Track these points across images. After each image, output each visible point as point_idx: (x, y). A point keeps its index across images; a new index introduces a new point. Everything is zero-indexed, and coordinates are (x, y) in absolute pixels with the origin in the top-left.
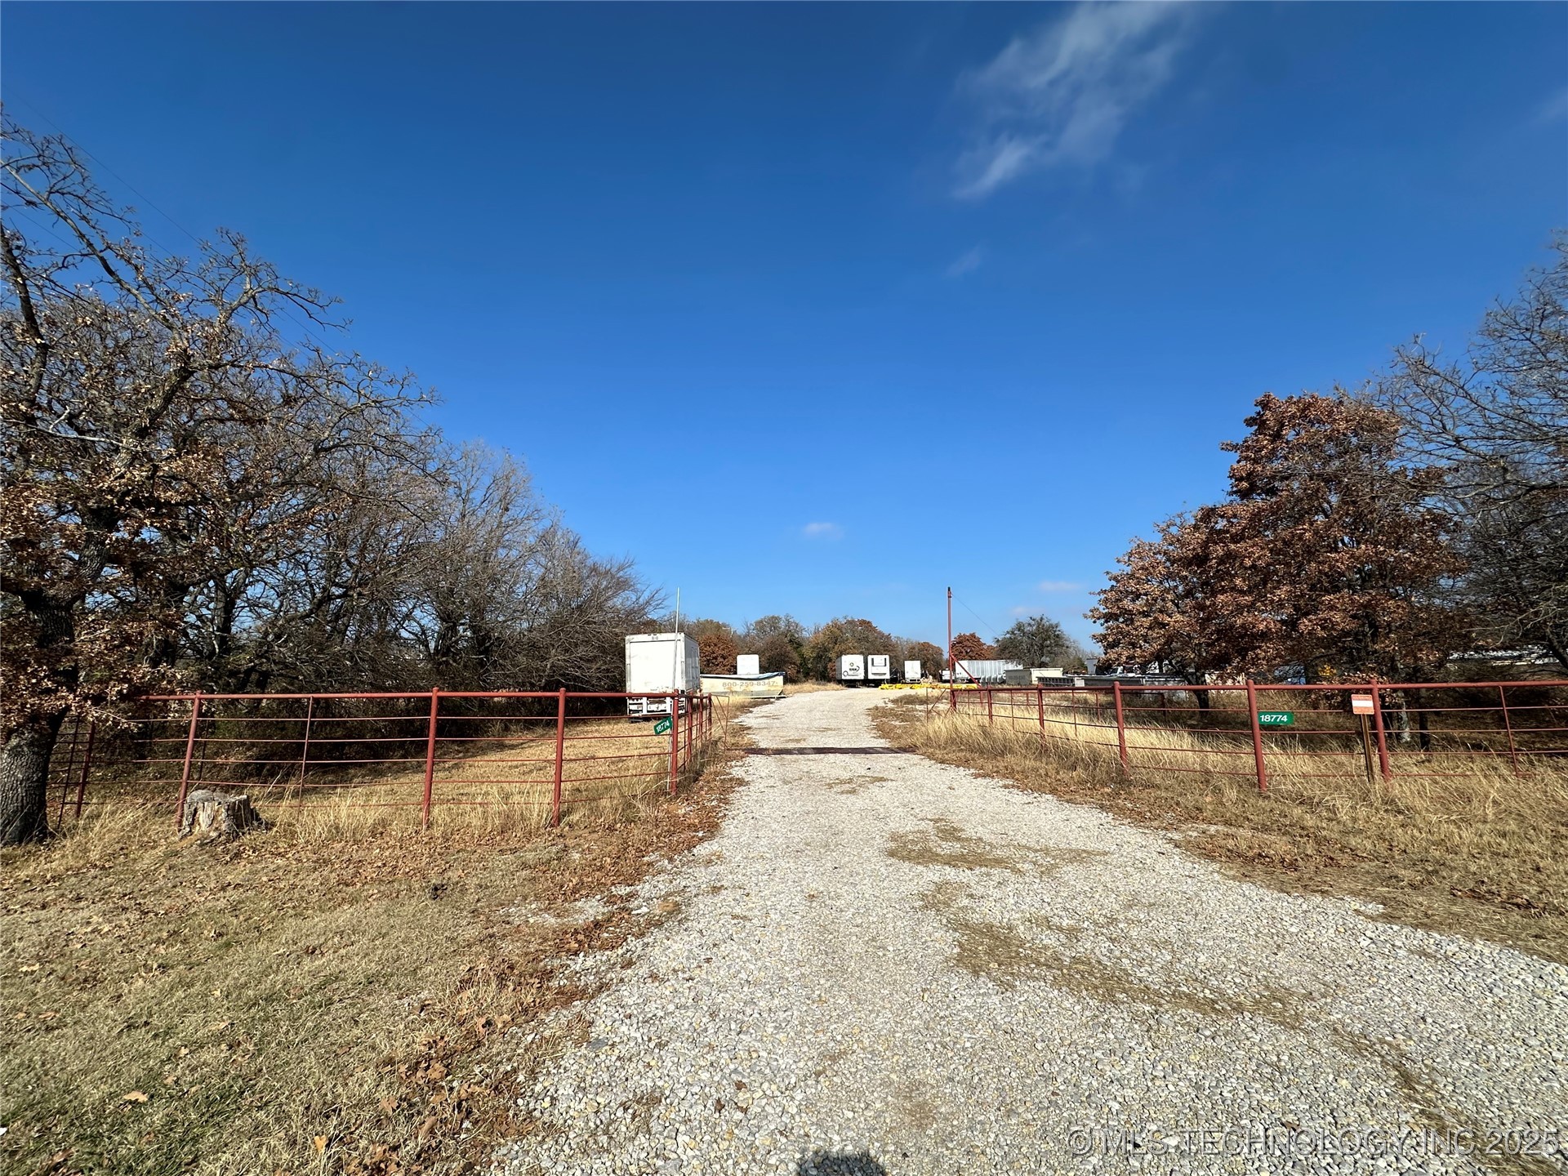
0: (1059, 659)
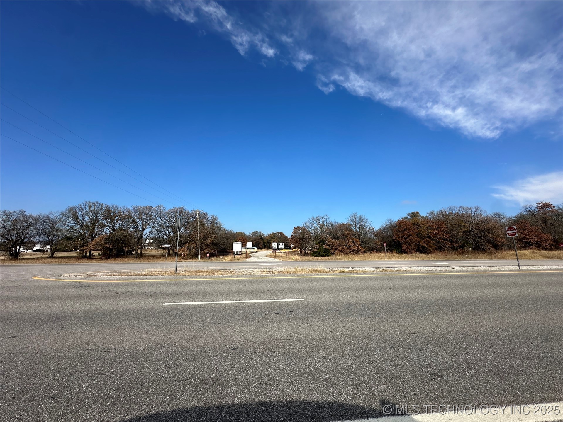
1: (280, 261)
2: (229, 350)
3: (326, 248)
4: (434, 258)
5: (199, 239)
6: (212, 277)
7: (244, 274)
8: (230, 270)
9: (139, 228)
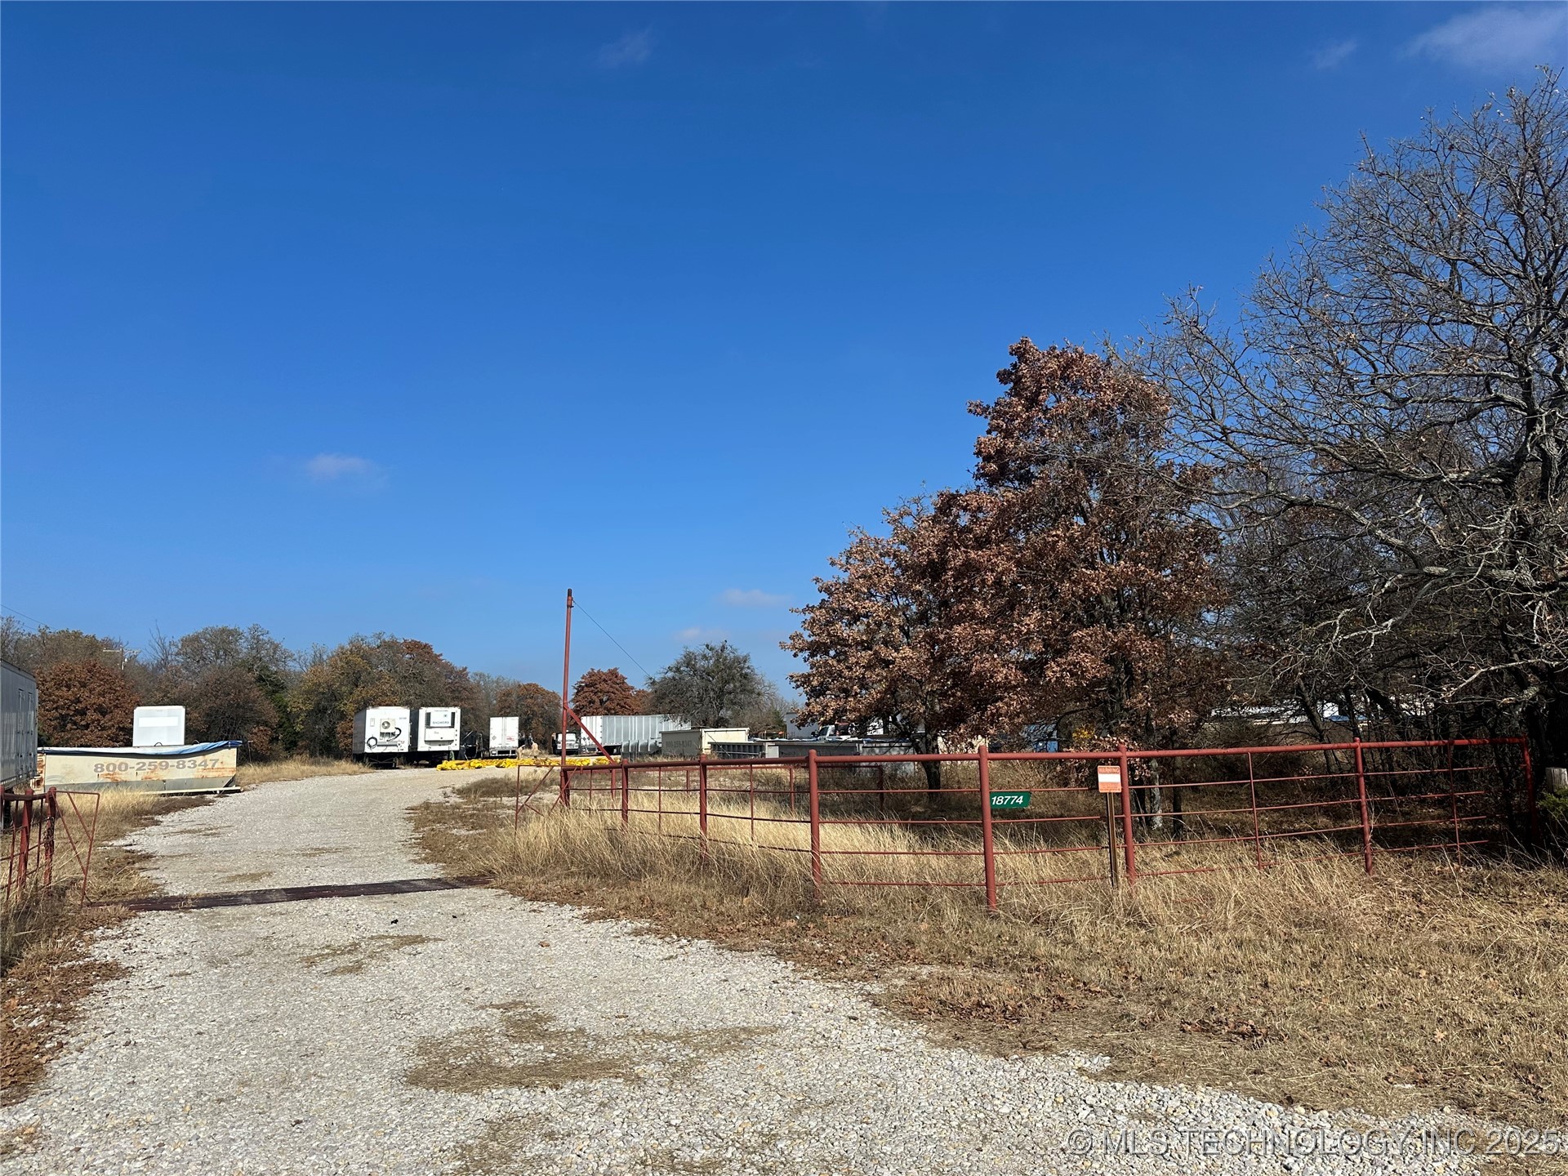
0: (748, 714)
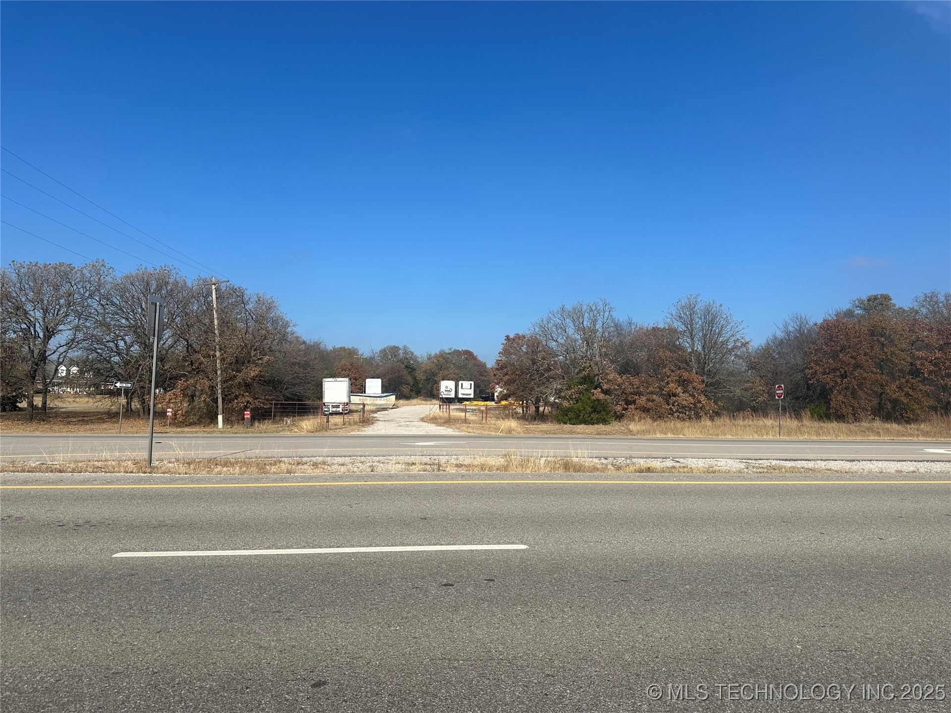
1: (463, 433)
2: (303, 686)
3: (598, 400)
4: (926, 434)
5: (218, 366)
6: (257, 480)
7: (355, 469)
8: (313, 459)
9: (35, 331)
